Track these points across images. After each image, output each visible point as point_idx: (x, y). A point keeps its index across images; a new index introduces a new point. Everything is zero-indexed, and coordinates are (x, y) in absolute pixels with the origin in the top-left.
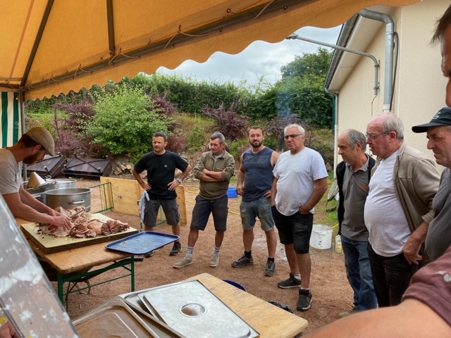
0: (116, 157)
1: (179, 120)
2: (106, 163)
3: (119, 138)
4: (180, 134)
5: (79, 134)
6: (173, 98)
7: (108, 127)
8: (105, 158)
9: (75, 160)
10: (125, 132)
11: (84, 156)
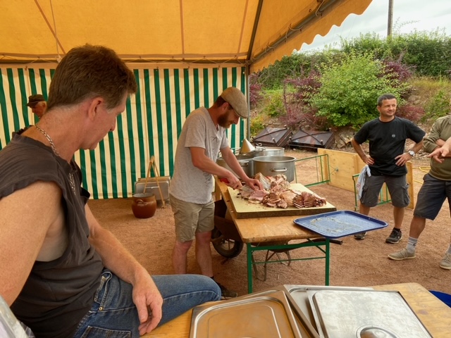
0: (340, 129)
1: (416, 85)
2: (329, 135)
3: (344, 109)
4: (417, 102)
5: (305, 107)
6: (411, 61)
7: (333, 98)
8: (328, 130)
9: (300, 132)
10: (351, 102)
11: (309, 128)
